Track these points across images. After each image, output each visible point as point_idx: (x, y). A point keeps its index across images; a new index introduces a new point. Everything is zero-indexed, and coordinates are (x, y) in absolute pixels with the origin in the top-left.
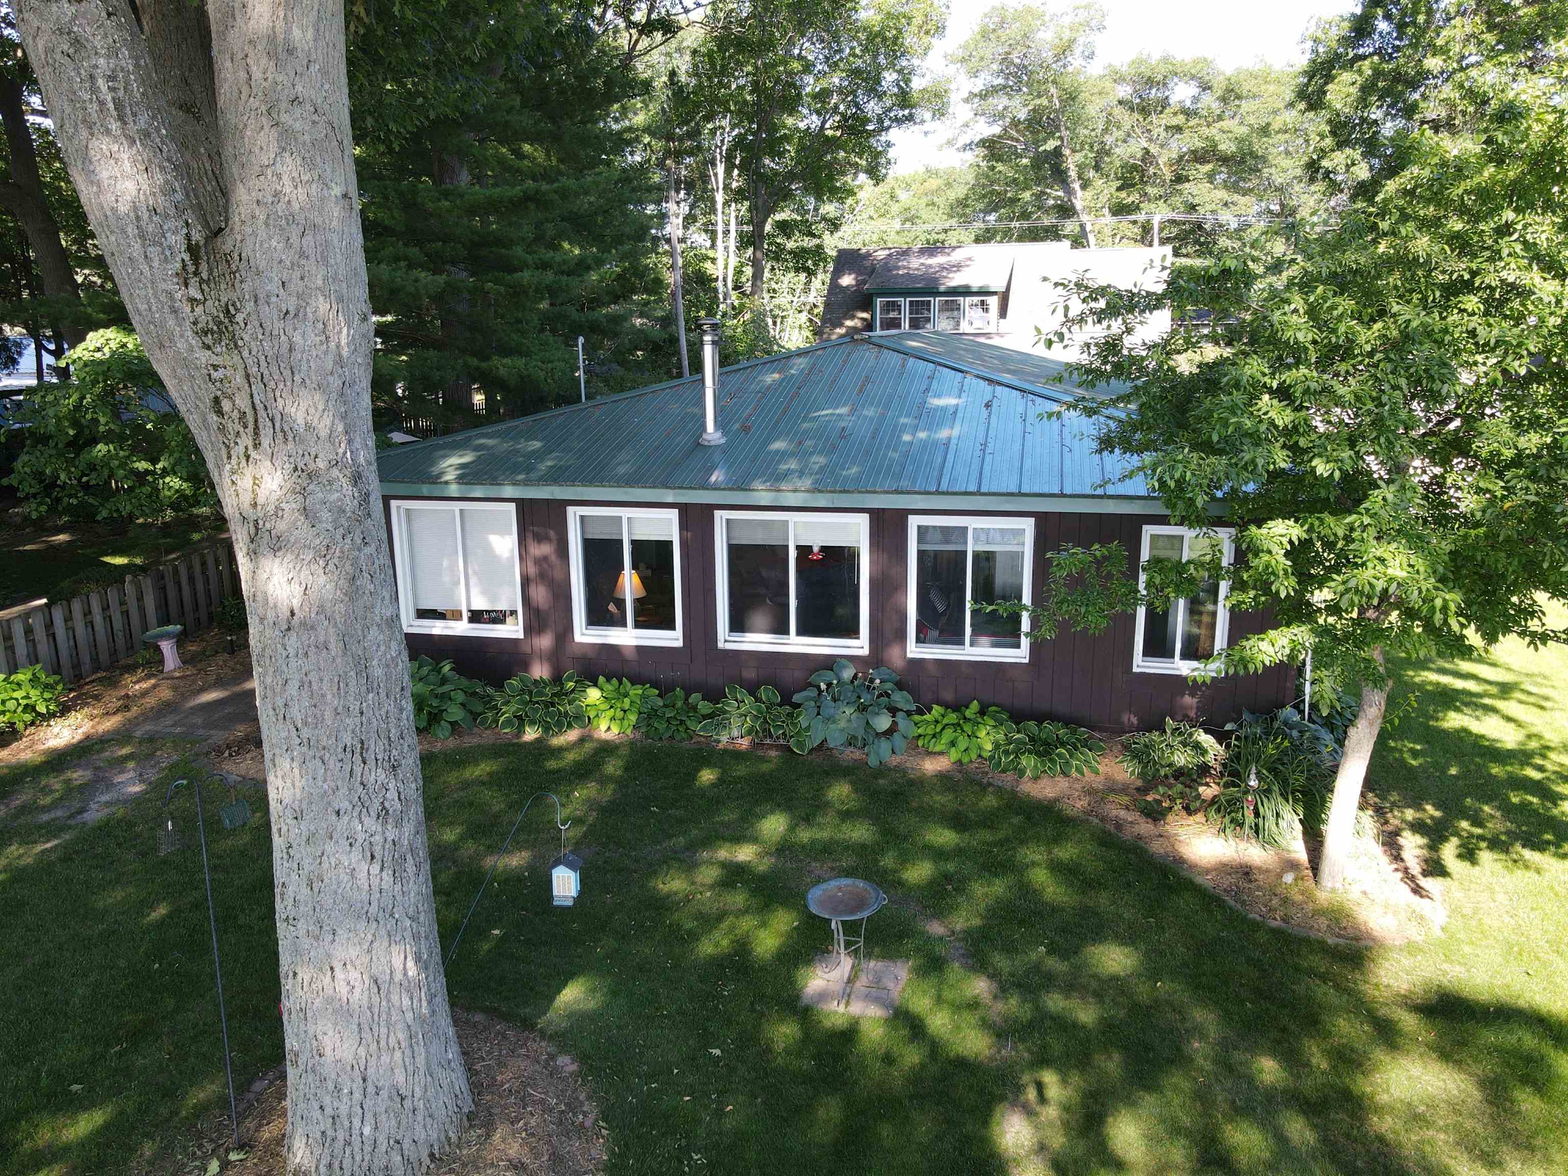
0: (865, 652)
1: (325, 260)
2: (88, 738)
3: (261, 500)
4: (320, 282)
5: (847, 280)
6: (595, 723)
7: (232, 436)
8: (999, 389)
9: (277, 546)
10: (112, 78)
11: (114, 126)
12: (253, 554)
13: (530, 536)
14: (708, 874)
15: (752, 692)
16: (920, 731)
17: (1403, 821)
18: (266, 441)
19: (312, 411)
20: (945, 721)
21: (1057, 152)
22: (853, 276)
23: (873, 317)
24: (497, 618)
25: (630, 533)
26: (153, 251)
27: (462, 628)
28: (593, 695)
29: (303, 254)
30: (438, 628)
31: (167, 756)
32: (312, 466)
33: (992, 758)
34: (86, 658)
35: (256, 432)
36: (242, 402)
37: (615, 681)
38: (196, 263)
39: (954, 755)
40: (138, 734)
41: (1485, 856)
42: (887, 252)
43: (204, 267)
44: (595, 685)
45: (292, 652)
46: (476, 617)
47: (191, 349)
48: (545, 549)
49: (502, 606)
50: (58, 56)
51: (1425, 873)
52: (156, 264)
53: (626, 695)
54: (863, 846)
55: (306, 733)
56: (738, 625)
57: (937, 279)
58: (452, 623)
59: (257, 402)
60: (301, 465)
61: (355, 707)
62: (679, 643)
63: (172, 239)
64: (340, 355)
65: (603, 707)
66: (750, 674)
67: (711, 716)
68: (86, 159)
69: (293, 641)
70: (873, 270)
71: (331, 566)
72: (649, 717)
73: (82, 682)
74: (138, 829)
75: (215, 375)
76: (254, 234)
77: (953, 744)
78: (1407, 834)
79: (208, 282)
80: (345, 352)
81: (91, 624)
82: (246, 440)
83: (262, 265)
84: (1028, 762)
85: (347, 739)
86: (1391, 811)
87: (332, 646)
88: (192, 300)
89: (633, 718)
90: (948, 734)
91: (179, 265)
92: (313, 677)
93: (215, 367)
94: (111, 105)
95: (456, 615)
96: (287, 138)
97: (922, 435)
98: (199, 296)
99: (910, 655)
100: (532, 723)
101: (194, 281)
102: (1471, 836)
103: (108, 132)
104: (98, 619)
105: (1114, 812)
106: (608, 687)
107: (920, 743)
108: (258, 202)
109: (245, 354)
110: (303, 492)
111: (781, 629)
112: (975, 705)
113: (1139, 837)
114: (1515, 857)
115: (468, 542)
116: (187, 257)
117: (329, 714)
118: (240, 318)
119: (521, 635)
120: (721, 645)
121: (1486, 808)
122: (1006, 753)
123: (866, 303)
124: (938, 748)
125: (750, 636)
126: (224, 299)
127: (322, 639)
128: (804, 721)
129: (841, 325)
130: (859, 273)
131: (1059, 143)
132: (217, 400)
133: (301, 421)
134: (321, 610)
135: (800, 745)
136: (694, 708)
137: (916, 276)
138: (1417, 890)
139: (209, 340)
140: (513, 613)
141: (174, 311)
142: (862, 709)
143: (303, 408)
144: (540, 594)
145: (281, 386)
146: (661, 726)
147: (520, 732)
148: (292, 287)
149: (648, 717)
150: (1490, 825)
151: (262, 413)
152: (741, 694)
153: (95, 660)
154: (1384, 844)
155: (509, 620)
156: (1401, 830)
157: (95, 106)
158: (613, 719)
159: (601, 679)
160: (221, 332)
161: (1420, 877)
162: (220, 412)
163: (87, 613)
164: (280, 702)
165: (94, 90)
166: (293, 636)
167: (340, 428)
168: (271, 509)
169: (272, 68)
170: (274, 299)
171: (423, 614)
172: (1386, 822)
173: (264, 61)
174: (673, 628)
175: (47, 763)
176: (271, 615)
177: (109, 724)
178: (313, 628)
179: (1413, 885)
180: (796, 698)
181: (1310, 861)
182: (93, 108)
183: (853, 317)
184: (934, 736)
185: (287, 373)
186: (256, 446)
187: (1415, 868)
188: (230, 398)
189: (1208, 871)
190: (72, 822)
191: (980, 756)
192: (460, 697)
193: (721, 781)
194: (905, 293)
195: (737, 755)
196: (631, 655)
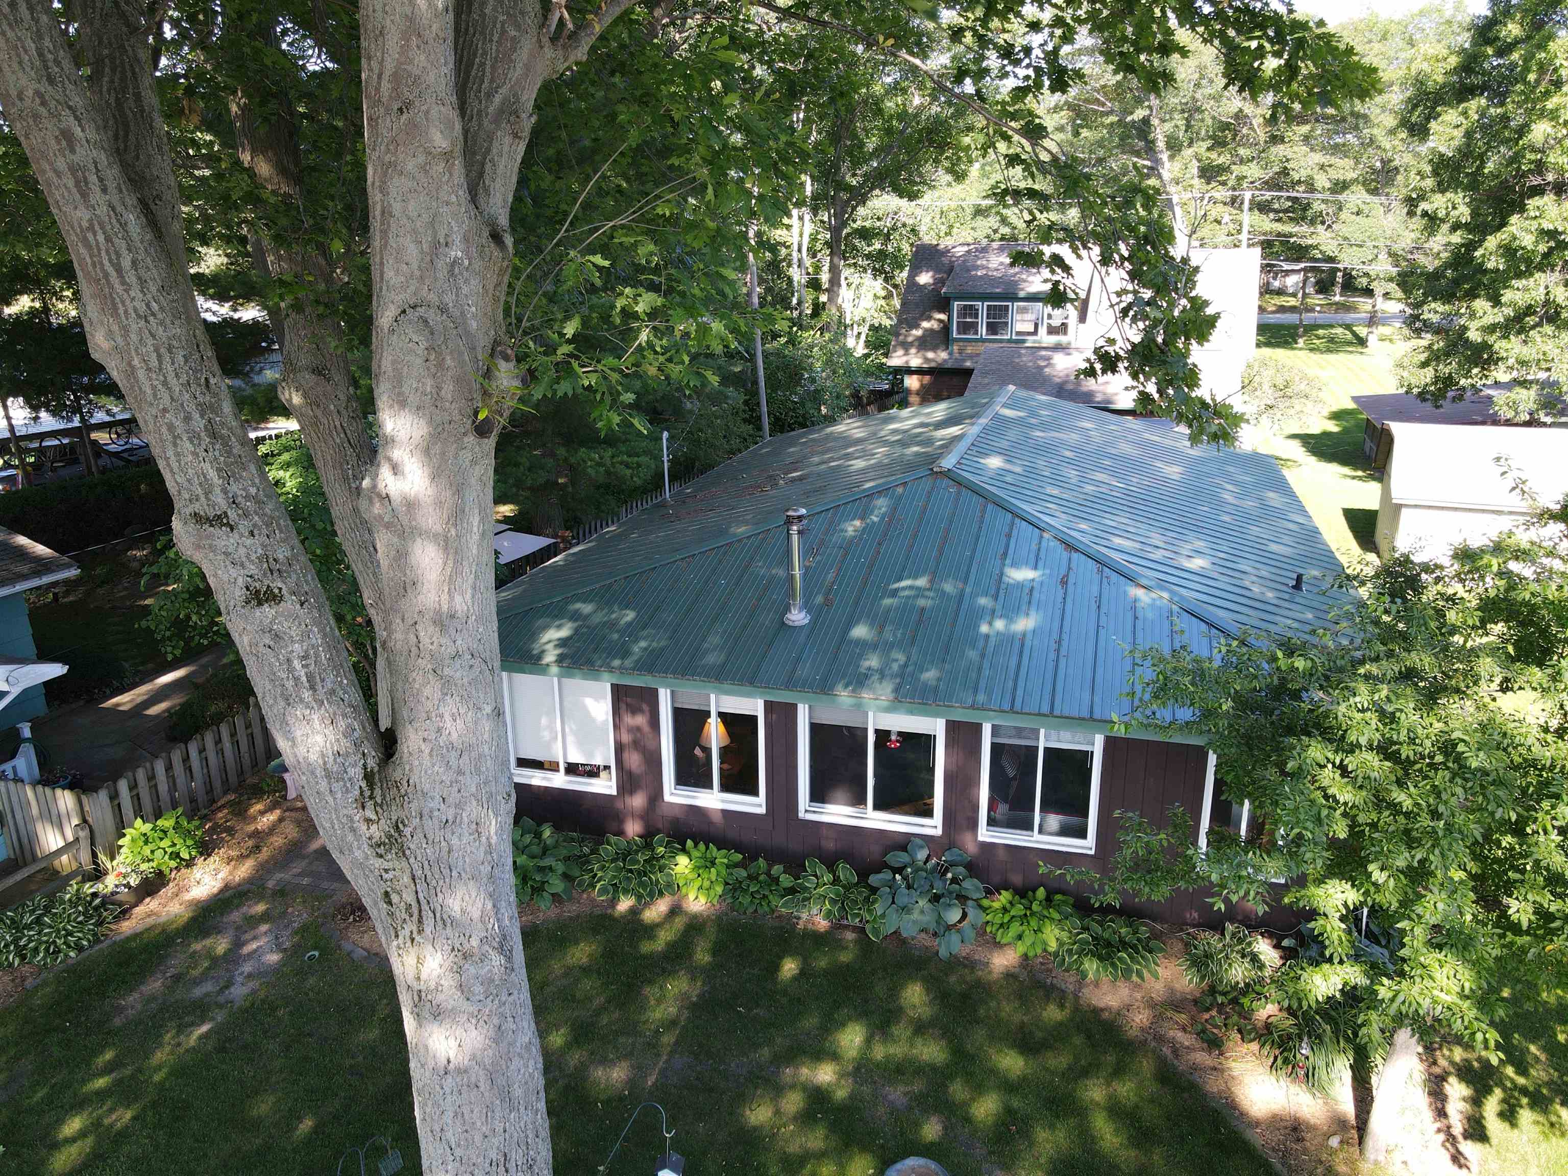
0: (939, 832)
1: (478, 771)
2: (226, 887)
3: (424, 976)
4: (474, 790)
5: (925, 278)
6: (684, 890)
7: (399, 922)
8: (1075, 555)
9: (438, 1014)
10: (305, 657)
11: (307, 695)
12: (418, 1016)
13: (623, 706)
14: (793, 1102)
15: (831, 867)
16: (988, 918)
17: (1452, 1063)
18: (428, 929)
19: (467, 898)
20: (1013, 913)
21: (1146, 121)
22: (930, 274)
23: (950, 318)
24: (592, 772)
25: (717, 706)
26: (337, 786)
27: (559, 780)
28: (683, 864)
29: (460, 772)
30: (537, 779)
31: (299, 914)
32: (467, 946)
33: (1056, 954)
34: (217, 784)
35: (420, 921)
36: (409, 898)
37: (702, 846)
38: (372, 789)
39: (1021, 948)
40: (270, 884)
41: (1526, 1116)
42: (966, 248)
43: (378, 792)
44: (684, 851)
45: (448, 1091)
46: (572, 769)
47: (367, 858)
48: (640, 720)
49: (598, 761)
50: (261, 649)
51: (1467, 1136)
52: (339, 795)
53: (713, 863)
54: (933, 1068)
55: (458, 1152)
56: (819, 795)
57: (1016, 283)
58: (549, 774)
59: (421, 895)
60: (457, 945)
61: (499, 1128)
62: (762, 810)
63: (352, 771)
64: (490, 845)
65: (691, 876)
66: (830, 845)
67: (792, 891)
68: (284, 723)
69: (449, 1082)
70: (951, 269)
71: (482, 1022)
72: (735, 890)
73: (215, 806)
74: (280, 1013)
75: (385, 876)
76: (421, 764)
77: (1020, 937)
78: (1452, 1080)
79: (381, 806)
80: (494, 840)
81: (221, 752)
82: (411, 926)
83: (427, 787)
84: (1091, 966)
85: (493, 1155)
86: (1440, 1048)
87: (481, 1084)
88: (368, 821)
89: (719, 889)
90: (1015, 928)
91: (357, 792)
92: (466, 1110)
93: (386, 871)
94: (304, 679)
95: (553, 767)
96: (447, 684)
97: (999, 625)
98: (374, 817)
99: (980, 838)
100: (626, 891)
101: (370, 804)
102: (1515, 1086)
103: (302, 700)
104: (227, 744)
105: (1171, 1033)
106: (695, 854)
107: (988, 929)
108: (424, 740)
109: (412, 860)
110: (459, 971)
111: (859, 800)
112: (1041, 893)
113: (1195, 1068)
114: (1554, 1119)
115: (565, 703)
116: (364, 784)
117: (478, 1138)
118: (407, 831)
119: (615, 793)
120: (801, 815)
121: (1533, 1048)
122: (1070, 952)
123: (944, 304)
124: (1004, 941)
125: (830, 808)
126: (394, 818)
127: (473, 1080)
128: (879, 908)
129: (917, 326)
130: (937, 270)
131: (1147, 112)
132: (387, 894)
133: (457, 908)
134: (473, 1057)
135: (876, 931)
136: (776, 880)
137: (995, 279)
138: (1457, 1159)
139: (381, 850)
140: (607, 768)
141: (353, 830)
142: (936, 899)
143: (459, 897)
144: (634, 760)
145: (441, 883)
146: (746, 900)
147: (614, 902)
148: (450, 800)
149: (733, 888)
150: (1533, 1072)
151: (425, 907)
152: (821, 869)
153: (225, 781)
154: (1430, 1094)
155: (603, 774)
156: (1448, 1074)
157: (291, 683)
158: (700, 888)
159: (689, 843)
160: (391, 844)
161: (1460, 1138)
162: (390, 903)
163: (218, 741)
164: (437, 1128)
165: (291, 670)
166: (449, 1079)
167: (489, 905)
168: (432, 985)
169: (437, 635)
170: (436, 813)
171: (523, 763)
172: (1435, 1063)
173: (431, 629)
174: (755, 793)
175: (194, 919)
176: (431, 1064)
177: (244, 870)
178: (466, 1071)
179: (1452, 1150)
180: (874, 880)
181: (1357, 1116)
182: (290, 684)
183: (929, 318)
184: (1002, 925)
185: (446, 872)
186: (420, 932)
187: (1458, 1129)
188: (399, 893)
189: (1257, 1123)
190: (221, 999)
191: (1045, 950)
192: (560, 868)
193: (803, 973)
194: (983, 297)
195: (818, 939)
196: (717, 818)
